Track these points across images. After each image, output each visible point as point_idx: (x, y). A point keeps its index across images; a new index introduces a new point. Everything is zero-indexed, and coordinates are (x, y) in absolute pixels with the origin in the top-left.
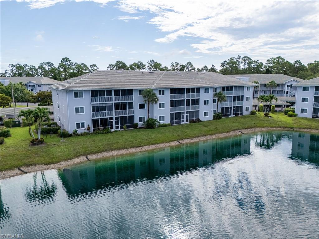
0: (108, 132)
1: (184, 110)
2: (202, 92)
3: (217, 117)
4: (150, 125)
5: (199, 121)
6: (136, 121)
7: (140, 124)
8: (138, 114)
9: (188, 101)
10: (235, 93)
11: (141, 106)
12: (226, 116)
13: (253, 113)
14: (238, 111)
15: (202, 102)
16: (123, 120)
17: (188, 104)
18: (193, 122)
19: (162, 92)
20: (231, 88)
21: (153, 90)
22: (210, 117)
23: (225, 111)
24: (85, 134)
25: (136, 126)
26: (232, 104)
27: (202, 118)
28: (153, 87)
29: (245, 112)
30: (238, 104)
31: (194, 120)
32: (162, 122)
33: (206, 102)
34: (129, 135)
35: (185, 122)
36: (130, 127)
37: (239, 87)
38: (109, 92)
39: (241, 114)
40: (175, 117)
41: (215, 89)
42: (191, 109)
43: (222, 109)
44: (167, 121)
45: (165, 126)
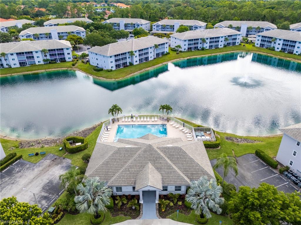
0: (192, 51)
1: (214, 44)
2: (220, 38)
3: (225, 46)
4: (203, 49)
5: (218, 48)
6: (199, 48)
7: (200, 49)
8: (199, 46)
9: (215, 41)
10: (233, 37)
11: (201, 43)
12: (229, 46)
13: (240, 44)
14: (234, 44)
15: (220, 41)
16: (195, 47)
17: (215, 42)
18: (216, 48)
19: (207, 39)
20: (232, 36)
21: (205, 39)
22: (222, 46)
23: (229, 44)
24: (186, 52)
25: (199, 50)
26: (231, 41)
27: (219, 47)
28: (205, 38)
29: (237, 44)
30: (234, 41)
31: (217, 47)
32: (206, 48)
33: (221, 41)
34: (197, 52)
35: (214, 48)
36: (197, 50)
37: (235, 35)
38: (193, 40)
39: (235, 45)
40: (211, 47)
41: (225, 37)
42: (216, 44)
43: (227, 43)
44: (208, 48)
45: (207, 49)
